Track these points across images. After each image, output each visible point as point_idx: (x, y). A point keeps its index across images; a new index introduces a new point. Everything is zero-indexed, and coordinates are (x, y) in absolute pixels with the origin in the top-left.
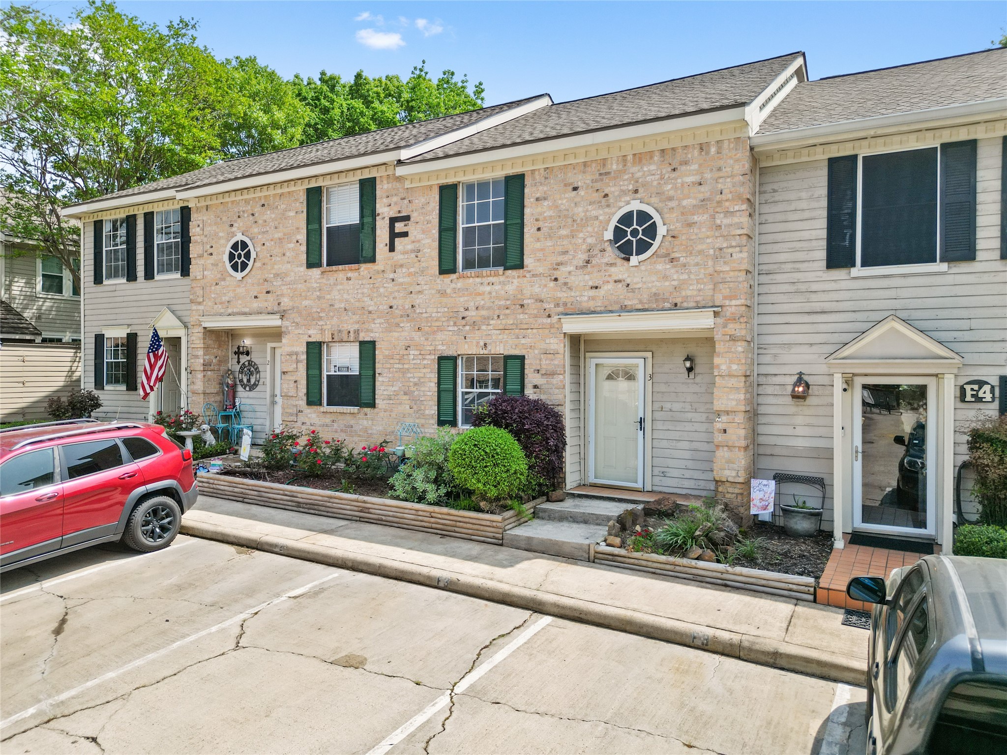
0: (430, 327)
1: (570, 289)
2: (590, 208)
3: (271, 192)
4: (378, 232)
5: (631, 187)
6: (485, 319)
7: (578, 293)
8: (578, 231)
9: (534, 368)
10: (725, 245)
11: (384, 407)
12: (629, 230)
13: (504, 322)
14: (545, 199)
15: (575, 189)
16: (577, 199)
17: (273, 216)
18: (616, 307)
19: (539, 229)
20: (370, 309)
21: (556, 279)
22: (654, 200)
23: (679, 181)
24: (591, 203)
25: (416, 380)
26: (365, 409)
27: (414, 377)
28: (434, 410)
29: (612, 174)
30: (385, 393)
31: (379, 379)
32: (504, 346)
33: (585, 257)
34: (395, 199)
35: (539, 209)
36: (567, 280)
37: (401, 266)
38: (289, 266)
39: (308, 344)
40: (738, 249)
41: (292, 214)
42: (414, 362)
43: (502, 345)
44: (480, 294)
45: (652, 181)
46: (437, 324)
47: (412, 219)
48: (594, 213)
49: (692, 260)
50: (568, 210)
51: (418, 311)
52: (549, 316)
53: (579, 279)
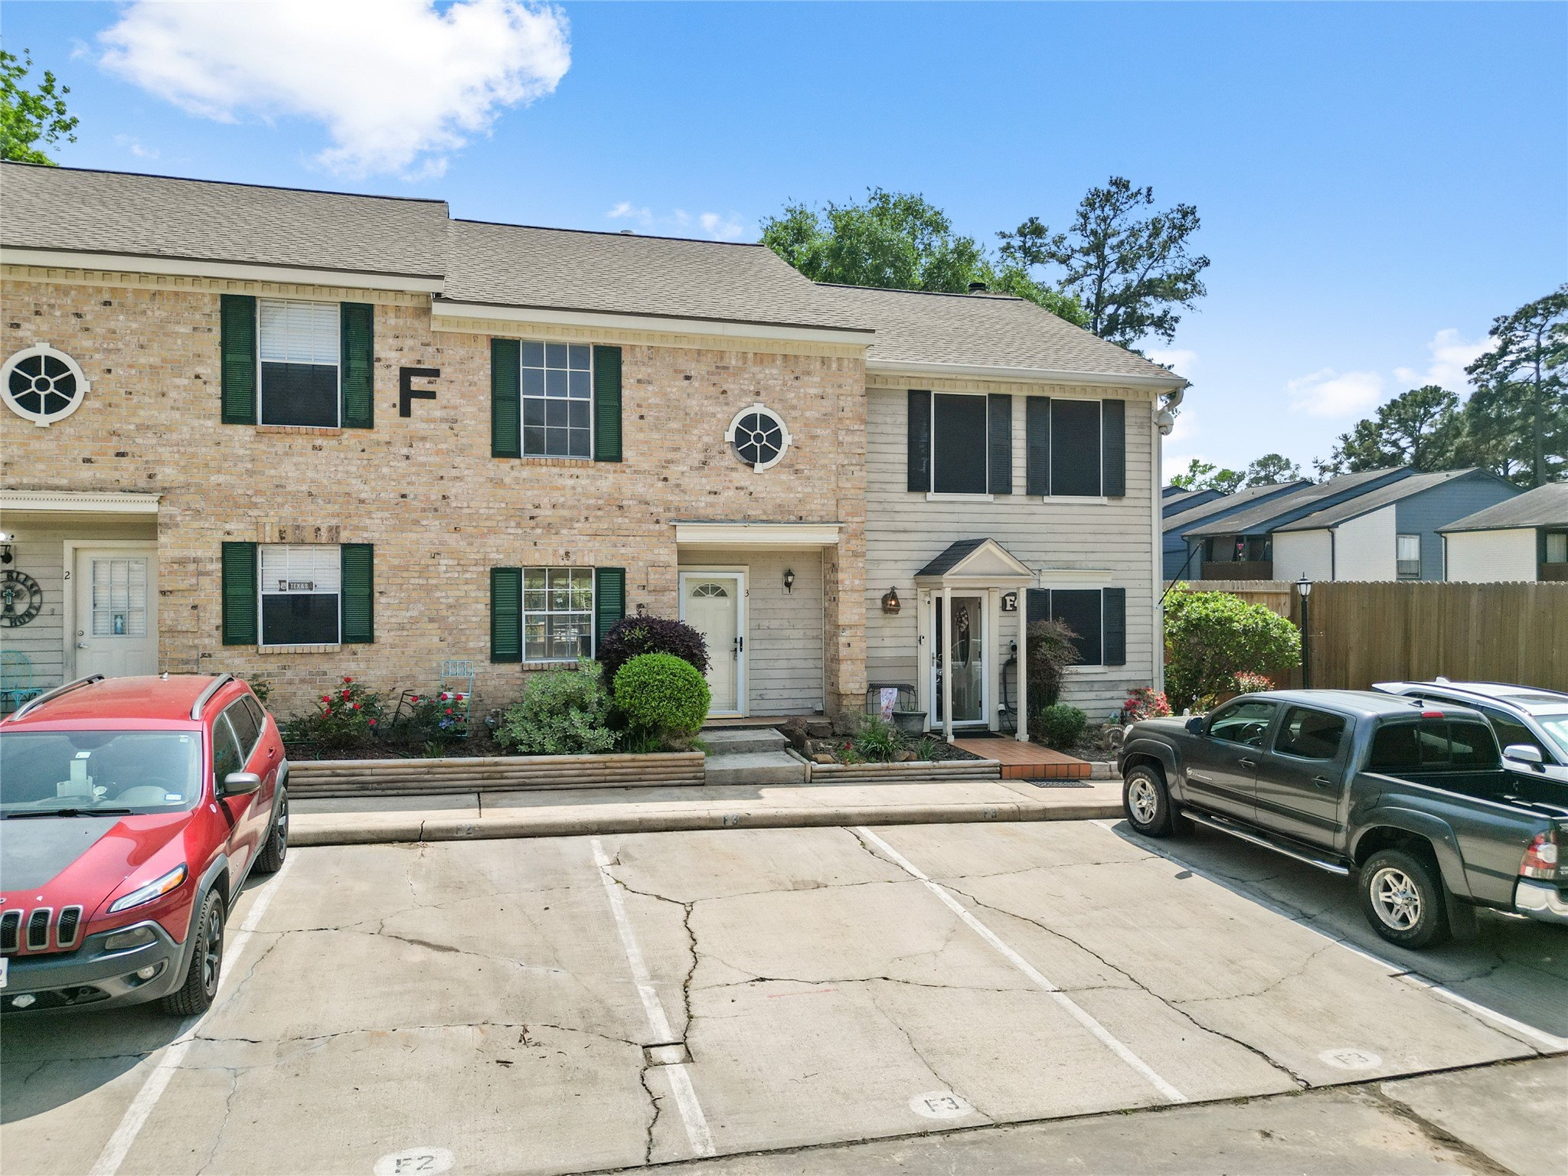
0: (475, 527)
1: (684, 492)
2: (706, 402)
3: (132, 284)
4: (378, 385)
5: (752, 388)
6: (566, 520)
7: (693, 498)
8: (692, 426)
9: (638, 583)
10: (846, 462)
11: (390, 640)
12: (752, 434)
13: (595, 526)
14: (649, 383)
15: (688, 378)
16: (689, 390)
17: (134, 326)
18: (739, 517)
19: (642, 417)
20: (363, 496)
21: (665, 479)
22: (777, 406)
23: (802, 390)
24: (706, 398)
25: (451, 600)
26: (354, 646)
27: (447, 597)
28: (485, 642)
29: (731, 369)
30: (393, 620)
31: (380, 603)
32: (595, 556)
33: (701, 457)
34: (409, 342)
35: (642, 394)
36: (679, 482)
37: (423, 439)
38: (177, 415)
39: (225, 546)
40: (858, 467)
41: (182, 329)
42: (448, 575)
43: (592, 554)
44: (558, 488)
45: (775, 386)
46: (488, 523)
47: (442, 375)
48: (711, 409)
49: (816, 474)
50: (679, 401)
51: (454, 505)
52: (657, 522)
53: (692, 481)
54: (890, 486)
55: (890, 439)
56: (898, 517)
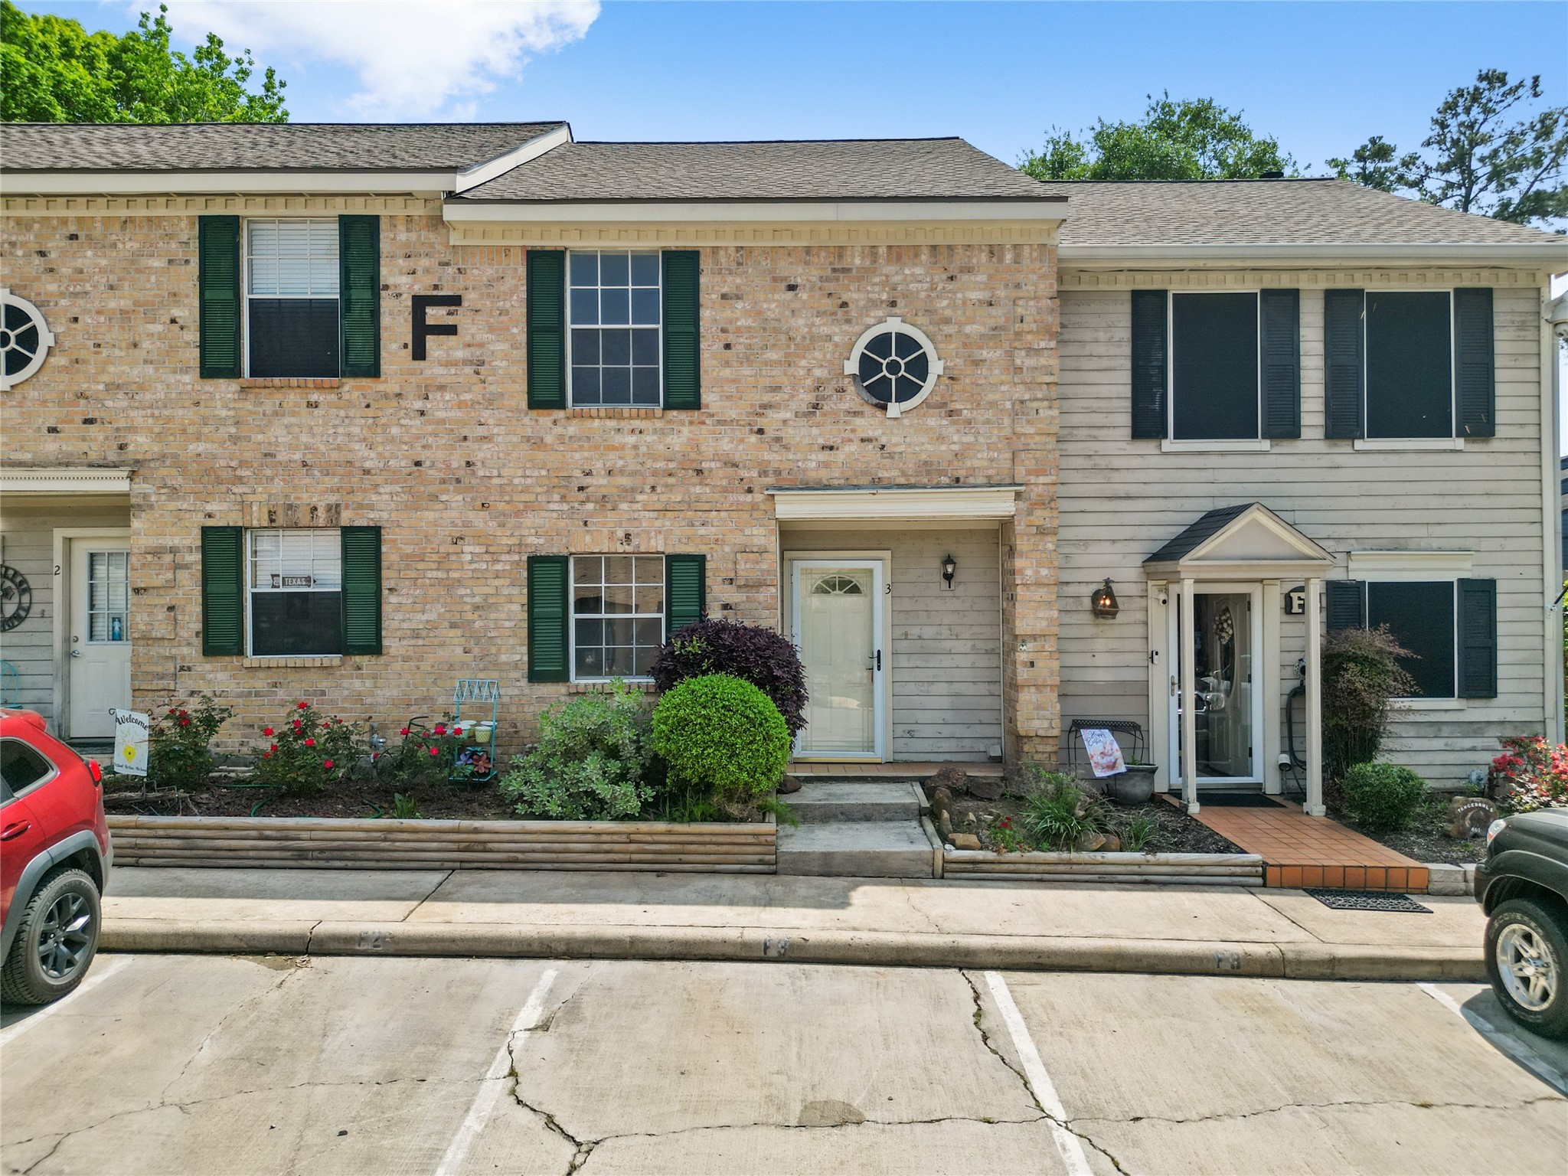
0: (508, 502)
1: (786, 448)
2: (817, 320)
3: (99, 211)
4: (385, 320)
5: (884, 297)
6: (626, 491)
7: (799, 456)
8: (798, 356)
9: (724, 575)
10: (1027, 397)
11: (402, 652)
12: (885, 363)
13: (664, 498)
14: (738, 297)
15: (792, 288)
16: (796, 305)
17: (103, 262)
18: (865, 480)
19: (728, 346)
20: (368, 465)
21: (761, 431)
22: (921, 320)
23: (959, 295)
24: (818, 314)
25: (477, 599)
26: (357, 659)
27: (473, 595)
28: (521, 654)
29: (854, 271)
30: (405, 625)
31: (390, 601)
32: (666, 539)
33: (811, 398)
34: (424, 262)
35: (728, 314)
36: (779, 434)
37: (442, 388)
38: (150, 370)
39: (205, 531)
40: (1046, 403)
41: (157, 263)
42: (474, 566)
43: (661, 537)
44: (614, 448)
45: (918, 292)
46: (525, 497)
47: (465, 304)
48: (825, 330)
49: (980, 415)
50: (779, 320)
51: (481, 473)
52: (750, 491)
53: (801, 433)
54: (1104, 432)
55: (1105, 363)
56: (1116, 477)
